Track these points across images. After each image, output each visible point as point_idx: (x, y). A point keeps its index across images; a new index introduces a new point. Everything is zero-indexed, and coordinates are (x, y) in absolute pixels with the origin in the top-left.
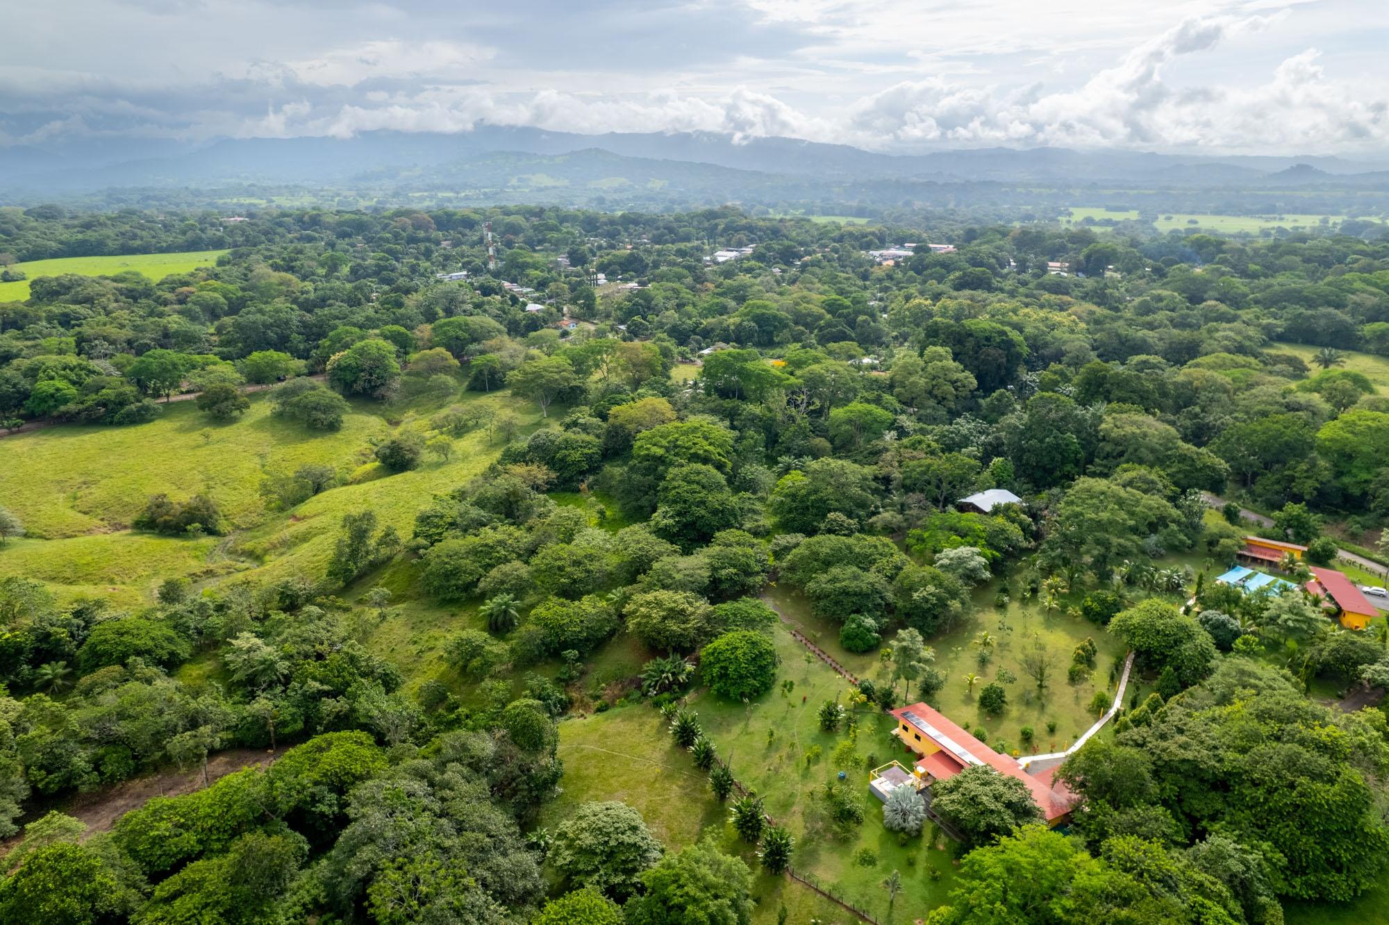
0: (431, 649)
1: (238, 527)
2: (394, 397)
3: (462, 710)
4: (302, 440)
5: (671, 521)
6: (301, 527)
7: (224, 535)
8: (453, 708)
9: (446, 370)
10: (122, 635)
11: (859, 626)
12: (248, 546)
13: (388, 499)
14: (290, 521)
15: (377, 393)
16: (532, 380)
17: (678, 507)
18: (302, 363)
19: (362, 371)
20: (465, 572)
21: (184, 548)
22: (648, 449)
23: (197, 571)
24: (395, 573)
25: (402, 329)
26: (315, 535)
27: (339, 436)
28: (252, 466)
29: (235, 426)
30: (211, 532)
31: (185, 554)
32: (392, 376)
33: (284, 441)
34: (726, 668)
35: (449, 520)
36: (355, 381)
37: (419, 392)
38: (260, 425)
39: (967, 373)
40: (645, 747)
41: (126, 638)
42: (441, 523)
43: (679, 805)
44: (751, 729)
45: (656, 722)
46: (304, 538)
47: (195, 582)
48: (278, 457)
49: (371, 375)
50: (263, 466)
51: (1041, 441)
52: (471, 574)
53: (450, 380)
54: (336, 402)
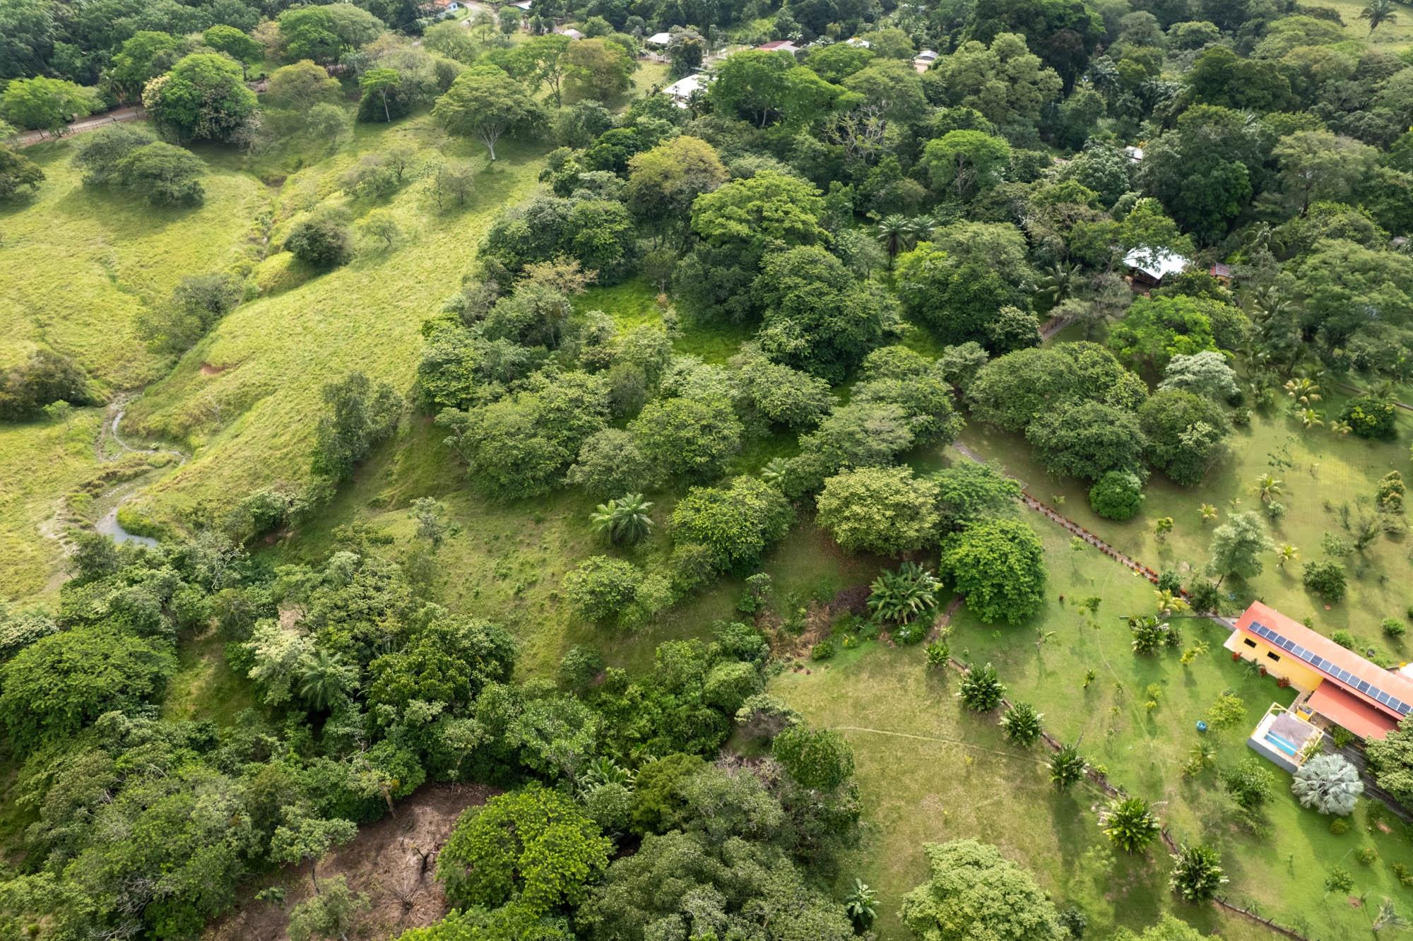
0: (532, 584)
1: (119, 388)
2: (256, 140)
3: (633, 689)
4: (156, 228)
5: (801, 342)
6: (226, 385)
7: (102, 404)
8: (618, 688)
9: (325, 95)
10: (67, 673)
11: (1125, 489)
12: (154, 421)
13: (338, 324)
14: (203, 374)
15: (233, 137)
16: (477, 111)
17: (807, 318)
18: (92, 91)
19: (203, 105)
20: (541, 457)
21: (51, 441)
22: (722, 226)
23: (93, 478)
24: (410, 451)
25: (238, 33)
26: (257, 398)
27: (206, 213)
28: (95, 280)
29: (33, 210)
30: (80, 402)
31: (59, 450)
32: (249, 110)
33: (126, 233)
34: (1001, 586)
35: (471, 365)
36: (195, 122)
37: (292, 130)
38: (71, 205)
39: (1050, 71)
40: (926, 716)
41: (77, 680)
42: (461, 371)
43: (1020, 809)
44: (1049, 668)
45: (918, 671)
46: (241, 403)
47: (96, 496)
48: (132, 260)
49: (217, 111)
50: (113, 278)
51: (1206, 174)
52: (551, 458)
53: (338, 111)
54: (186, 164)
